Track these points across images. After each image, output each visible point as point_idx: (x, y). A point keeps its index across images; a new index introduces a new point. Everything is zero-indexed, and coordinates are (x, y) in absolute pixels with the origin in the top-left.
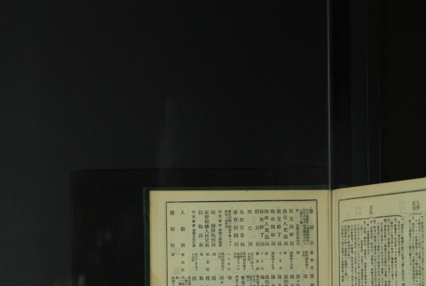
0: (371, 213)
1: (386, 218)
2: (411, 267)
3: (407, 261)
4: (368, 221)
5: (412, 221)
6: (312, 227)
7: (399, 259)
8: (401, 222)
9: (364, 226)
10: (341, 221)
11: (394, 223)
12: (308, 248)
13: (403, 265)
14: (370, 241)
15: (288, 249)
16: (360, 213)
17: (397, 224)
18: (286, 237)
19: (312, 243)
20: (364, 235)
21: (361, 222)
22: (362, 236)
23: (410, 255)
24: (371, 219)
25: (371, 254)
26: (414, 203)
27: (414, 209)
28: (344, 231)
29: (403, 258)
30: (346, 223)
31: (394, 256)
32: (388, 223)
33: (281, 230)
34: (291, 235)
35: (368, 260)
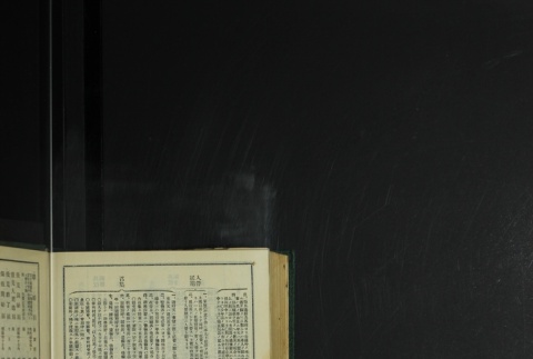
0: (121, 284)
1: (147, 292)
2: (188, 351)
3: (181, 343)
4: (114, 295)
5: (189, 298)
6: (34, 298)
7: (169, 342)
8: (172, 299)
9: (109, 299)
10: (67, 293)
11: (161, 299)
12: (32, 324)
13: (174, 348)
14: (120, 318)
15: (15, 323)
16: (103, 284)
17: (166, 300)
18: (13, 308)
19: (34, 318)
20: (109, 311)
21: (104, 296)
22: (106, 312)
23: (186, 336)
24: (122, 292)
25: (121, 333)
26: (192, 278)
27: (192, 284)
28: (75, 305)
29: (174, 340)
30: (76, 295)
31: (160, 338)
32: (149, 299)
33: (10, 299)
34: (18, 306)
35: (116, 342)
